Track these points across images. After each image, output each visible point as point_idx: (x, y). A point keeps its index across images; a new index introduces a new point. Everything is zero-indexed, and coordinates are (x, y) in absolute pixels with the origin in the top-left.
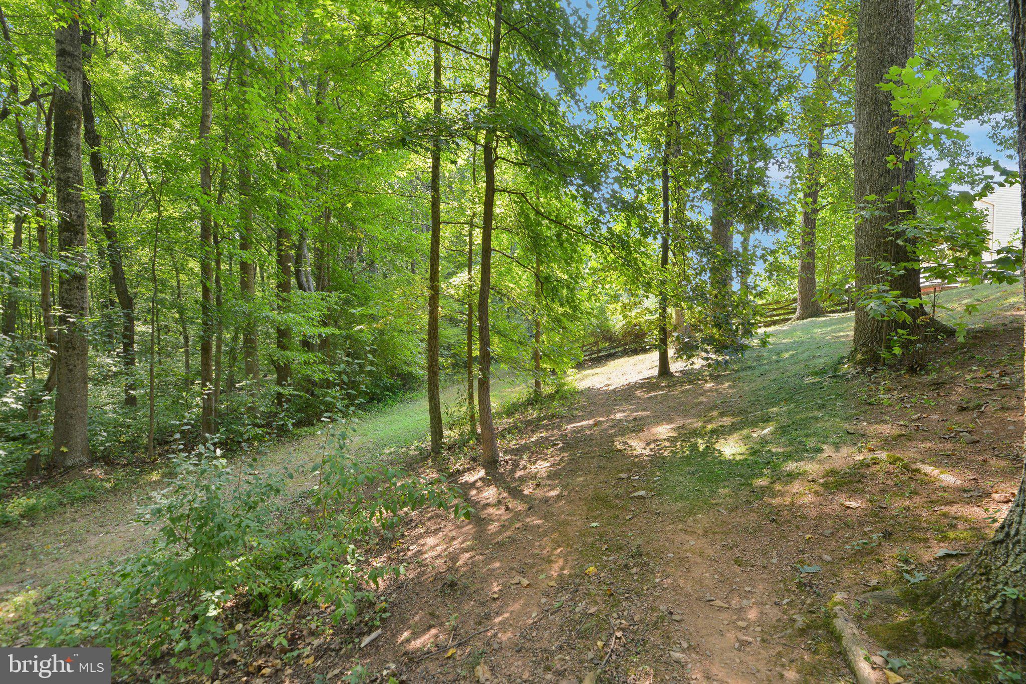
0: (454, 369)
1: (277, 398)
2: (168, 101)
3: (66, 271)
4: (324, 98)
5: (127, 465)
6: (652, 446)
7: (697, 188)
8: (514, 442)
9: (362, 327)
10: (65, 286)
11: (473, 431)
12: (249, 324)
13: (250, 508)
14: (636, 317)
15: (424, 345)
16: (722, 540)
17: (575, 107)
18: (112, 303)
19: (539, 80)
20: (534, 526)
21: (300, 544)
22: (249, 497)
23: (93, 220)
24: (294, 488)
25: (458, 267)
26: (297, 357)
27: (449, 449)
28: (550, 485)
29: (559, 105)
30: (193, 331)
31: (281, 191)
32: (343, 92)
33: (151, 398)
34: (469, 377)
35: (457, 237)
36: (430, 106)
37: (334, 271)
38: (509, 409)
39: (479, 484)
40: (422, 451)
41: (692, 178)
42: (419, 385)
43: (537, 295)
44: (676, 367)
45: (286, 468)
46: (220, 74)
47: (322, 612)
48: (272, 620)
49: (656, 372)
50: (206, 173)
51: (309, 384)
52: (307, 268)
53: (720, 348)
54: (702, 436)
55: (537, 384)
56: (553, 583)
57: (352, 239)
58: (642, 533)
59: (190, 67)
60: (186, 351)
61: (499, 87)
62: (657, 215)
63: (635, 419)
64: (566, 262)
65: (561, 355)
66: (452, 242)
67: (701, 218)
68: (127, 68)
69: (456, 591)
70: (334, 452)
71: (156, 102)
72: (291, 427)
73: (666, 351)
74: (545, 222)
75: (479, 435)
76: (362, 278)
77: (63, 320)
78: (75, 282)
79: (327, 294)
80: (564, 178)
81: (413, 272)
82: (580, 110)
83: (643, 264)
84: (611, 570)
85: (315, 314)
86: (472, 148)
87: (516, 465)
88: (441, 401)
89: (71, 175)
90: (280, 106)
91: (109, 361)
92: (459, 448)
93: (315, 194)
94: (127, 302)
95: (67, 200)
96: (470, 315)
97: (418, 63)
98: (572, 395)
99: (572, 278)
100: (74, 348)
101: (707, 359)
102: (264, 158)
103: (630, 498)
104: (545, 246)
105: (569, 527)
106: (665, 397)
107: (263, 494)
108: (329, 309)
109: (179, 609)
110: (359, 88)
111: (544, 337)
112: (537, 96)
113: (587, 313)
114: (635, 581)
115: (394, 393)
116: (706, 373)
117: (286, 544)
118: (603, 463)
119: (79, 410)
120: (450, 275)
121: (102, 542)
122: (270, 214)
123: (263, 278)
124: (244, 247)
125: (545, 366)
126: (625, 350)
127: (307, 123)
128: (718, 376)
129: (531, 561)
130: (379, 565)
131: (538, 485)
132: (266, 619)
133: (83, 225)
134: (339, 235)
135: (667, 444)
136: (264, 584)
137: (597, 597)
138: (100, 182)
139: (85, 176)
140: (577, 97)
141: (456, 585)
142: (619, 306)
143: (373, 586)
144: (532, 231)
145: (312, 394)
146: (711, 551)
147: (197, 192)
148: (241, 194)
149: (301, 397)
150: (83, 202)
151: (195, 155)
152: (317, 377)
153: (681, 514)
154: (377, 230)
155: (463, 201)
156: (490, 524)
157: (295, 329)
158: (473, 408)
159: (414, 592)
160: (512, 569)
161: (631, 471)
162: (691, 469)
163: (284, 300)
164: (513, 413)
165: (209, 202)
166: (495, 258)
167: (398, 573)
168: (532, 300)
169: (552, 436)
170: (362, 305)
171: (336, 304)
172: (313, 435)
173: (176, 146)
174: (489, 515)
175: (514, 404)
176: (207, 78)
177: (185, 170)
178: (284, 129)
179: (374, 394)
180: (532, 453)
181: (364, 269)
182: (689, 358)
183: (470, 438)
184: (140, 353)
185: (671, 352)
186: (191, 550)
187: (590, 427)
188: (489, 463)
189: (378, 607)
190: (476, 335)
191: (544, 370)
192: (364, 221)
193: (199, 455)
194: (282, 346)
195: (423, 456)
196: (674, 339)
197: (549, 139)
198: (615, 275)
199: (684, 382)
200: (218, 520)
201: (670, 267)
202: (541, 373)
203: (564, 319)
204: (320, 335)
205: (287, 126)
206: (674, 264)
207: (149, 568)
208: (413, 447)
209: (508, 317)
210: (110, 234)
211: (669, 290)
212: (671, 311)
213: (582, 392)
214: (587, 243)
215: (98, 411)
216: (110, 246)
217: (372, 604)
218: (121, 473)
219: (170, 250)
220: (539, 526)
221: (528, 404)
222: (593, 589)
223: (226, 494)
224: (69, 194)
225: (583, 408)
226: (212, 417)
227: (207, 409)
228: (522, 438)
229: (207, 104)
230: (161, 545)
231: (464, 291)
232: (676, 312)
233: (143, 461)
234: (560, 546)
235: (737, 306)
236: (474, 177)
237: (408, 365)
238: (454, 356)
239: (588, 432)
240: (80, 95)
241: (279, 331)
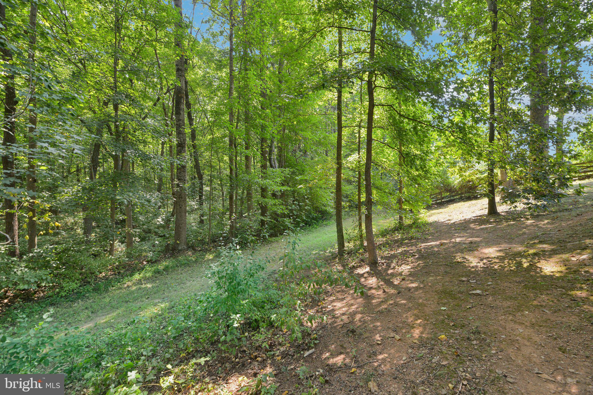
0: (350, 208)
1: (261, 222)
2: (216, 84)
3: (179, 164)
4: (282, 70)
5: (200, 251)
6: (485, 261)
7: (517, 87)
8: (387, 252)
9: (301, 186)
10: (179, 171)
11: (362, 244)
12: (249, 185)
13: (251, 276)
14: (469, 176)
15: (333, 195)
16: (547, 331)
17: (425, 49)
18: (195, 177)
19: (400, 37)
20: (402, 304)
21: (273, 297)
22: (251, 270)
23: (188, 141)
24: (270, 267)
25: (352, 151)
26: (270, 202)
27: (348, 253)
28: (411, 280)
29: (414, 49)
30: (225, 189)
31: (263, 119)
32: (291, 65)
33: (209, 221)
34: (359, 213)
35: (351, 134)
36: (336, 65)
37: (287, 157)
38: (383, 232)
39: (366, 275)
40: (333, 254)
41: (512, 81)
42: (331, 217)
43: (400, 165)
44: (502, 208)
45: (267, 258)
46: (237, 67)
47: (284, 334)
48: (261, 334)
49: (486, 212)
50: (231, 115)
51: (275, 216)
52: (274, 157)
53: (539, 196)
54: (526, 257)
55: (401, 218)
56: (416, 341)
57: (296, 140)
58: (480, 319)
59: (225, 66)
60: (223, 199)
61: (376, 46)
62: (485, 108)
63: (471, 243)
64: (420, 144)
65: (417, 201)
66: (348, 137)
67: (522, 107)
68: (200, 72)
69: (355, 335)
70: (290, 251)
71: (211, 85)
72: (267, 237)
73: (493, 199)
74: (406, 120)
75: (365, 246)
76: (301, 160)
77: (178, 185)
78: (182, 168)
79: (284, 169)
80: (417, 93)
81: (327, 155)
82: (428, 50)
83: (476, 141)
84: (457, 339)
85: (278, 180)
86: (360, 83)
87: (389, 266)
88: (343, 226)
89: (181, 122)
90: (262, 78)
91: (193, 203)
92: (354, 253)
93: (278, 119)
94: (201, 177)
95: (180, 133)
96: (359, 178)
97: (330, 42)
98: (424, 226)
99: (424, 153)
100: (182, 198)
101: (528, 204)
102: (255, 104)
103: (470, 294)
104: (406, 135)
105: (425, 308)
106: (495, 230)
107: (257, 269)
108: (285, 177)
109: (221, 321)
110: (299, 62)
111: (404, 190)
112: (400, 47)
113: (434, 174)
114: (475, 349)
115: (318, 221)
116: (527, 213)
117: (267, 296)
118: (448, 270)
119: (183, 225)
120: (347, 156)
121: (192, 285)
122: (258, 131)
123: (254, 163)
124: (247, 148)
125: (405, 207)
126: (461, 197)
127: (274, 84)
128: (538, 216)
129: (401, 325)
130: (312, 314)
131: (403, 279)
132: (258, 332)
133: (185, 144)
134: (289, 138)
135: (497, 261)
136: (257, 315)
137: (447, 355)
138: (191, 124)
139: (186, 122)
140: (426, 43)
141: (355, 332)
142: (456, 169)
143: (309, 324)
144: (397, 127)
145: (277, 221)
146: (537, 338)
147: (228, 124)
148: (246, 123)
149: (272, 222)
150: (185, 133)
151: (227, 107)
152: (279, 212)
153: (511, 309)
154: (308, 134)
155: (355, 114)
156: (373, 299)
157: (269, 189)
158: (362, 231)
159: (331, 332)
160: (389, 328)
161: (469, 276)
162: (518, 279)
163: (264, 173)
164: (385, 235)
165: (233, 128)
166: (374, 144)
167: (323, 320)
168: (397, 168)
169: (411, 250)
170: (301, 174)
171: (288, 174)
172: (277, 241)
173: (219, 104)
174: (373, 294)
175: (386, 230)
176: (232, 70)
177: (223, 115)
178: (264, 89)
179: (307, 221)
180: (399, 259)
181: (301, 155)
182: (512, 203)
183: (359, 249)
184: (206, 200)
185: (497, 199)
186: (227, 293)
187: (436, 246)
188: (372, 263)
189: (312, 337)
190: (363, 189)
191: (405, 210)
192: (301, 130)
193: (230, 248)
194: (263, 196)
195: (334, 257)
196: (500, 190)
197: (408, 71)
198: (454, 149)
199: (509, 219)
200: (238, 280)
201: (496, 142)
202: (403, 211)
203: (419, 179)
204: (281, 191)
205: (265, 87)
206: (499, 140)
207: (210, 299)
208: (328, 251)
209: (381, 178)
210: (194, 146)
211: (496, 157)
212: (497, 171)
213: (431, 224)
214: (434, 131)
215: (190, 226)
216: (194, 152)
217: (309, 335)
218: (198, 254)
219: (217, 152)
220: (405, 305)
221: (395, 230)
222: (444, 349)
223: (240, 268)
224: (180, 131)
225: (432, 234)
226: (234, 230)
227: (232, 227)
228: (391, 250)
229: (231, 82)
230: (214, 289)
231: (356, 165)
232: (501, 172)
233: (207, 249)
234: (420, 319)
235: (554, 166)
236: (361, 99)
237: (325, 206)
238: (350, 201)
239: (436, 249)
240: (184, 87)
241: (262, 188)
